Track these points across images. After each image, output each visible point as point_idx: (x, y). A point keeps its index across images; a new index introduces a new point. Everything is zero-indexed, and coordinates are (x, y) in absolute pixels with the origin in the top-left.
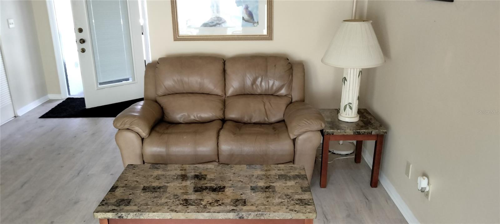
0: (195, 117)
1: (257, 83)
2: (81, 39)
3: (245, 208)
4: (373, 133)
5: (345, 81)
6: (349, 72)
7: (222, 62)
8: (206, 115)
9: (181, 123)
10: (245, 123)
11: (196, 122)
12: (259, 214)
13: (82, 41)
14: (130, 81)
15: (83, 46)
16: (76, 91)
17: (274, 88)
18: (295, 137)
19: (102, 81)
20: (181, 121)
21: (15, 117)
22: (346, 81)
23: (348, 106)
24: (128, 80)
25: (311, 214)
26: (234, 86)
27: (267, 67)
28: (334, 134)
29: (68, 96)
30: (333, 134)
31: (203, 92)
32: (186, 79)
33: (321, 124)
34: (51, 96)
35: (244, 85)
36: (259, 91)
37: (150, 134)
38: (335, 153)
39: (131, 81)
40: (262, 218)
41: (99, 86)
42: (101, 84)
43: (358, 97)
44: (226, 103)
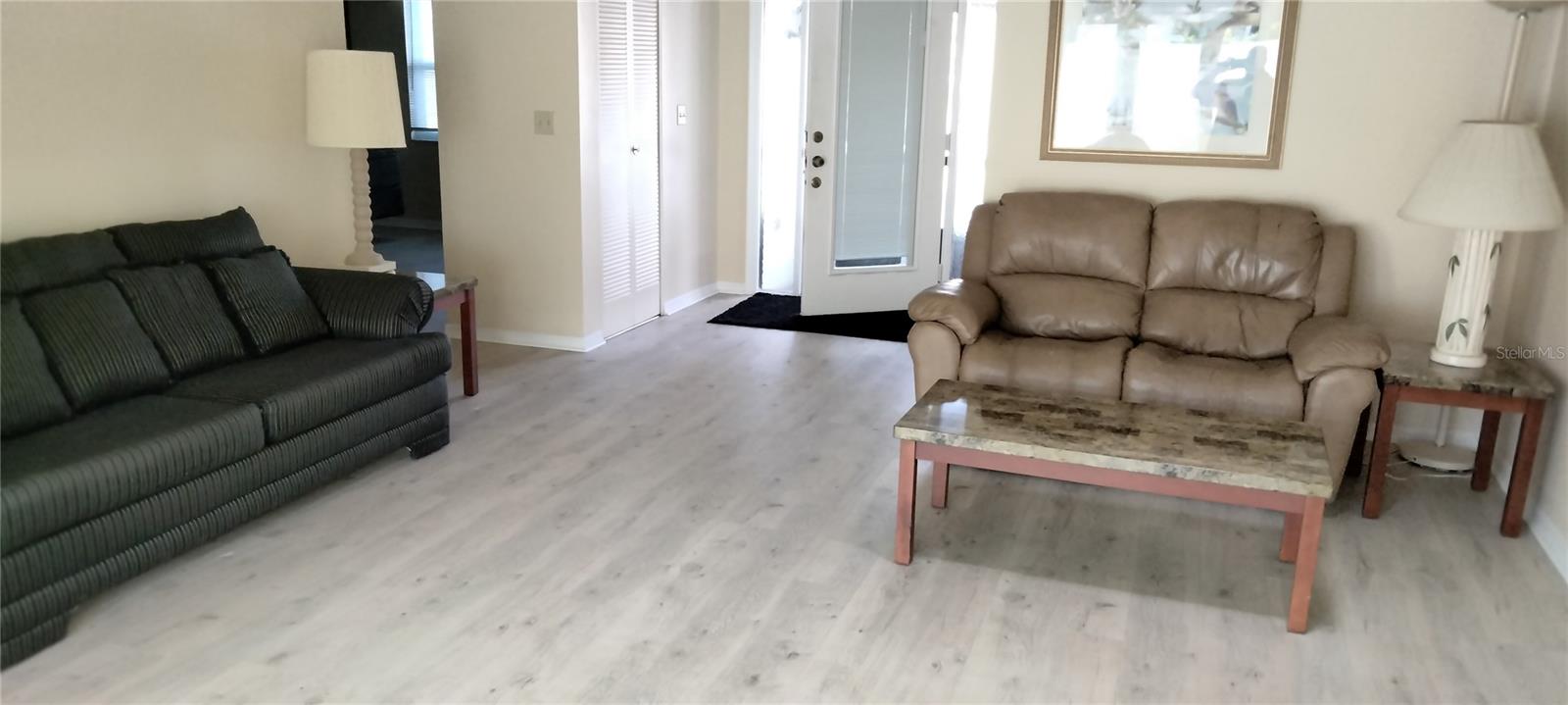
0: (1070, 325)
1: (1228, 263)
2: (817, 157)
3: (1179, 459)
4: (1516, 393)
5: (1456, 266)
6: (1467, 243)
7: (1146, 212)
8: (1094, 323)
9: (1039, 336)
10: (1188, 352)
11: (1070, 336)
12: (1210, 472)
13: (819, 162)
14: (904, 263)
15: (819, 172)
16: (777, 281)
17: (1271, 280)
18: (1309, 377)
19: (841, 258)
20: (1040, 331)
21: (660, 315)
22: (1458, 264)
23: (1457, 327)
24: (897, 260)
25: (1320, 486)
26: (1169, 266)
27: (1257, 228)
28: (1412, 384)
29: (758, 291)
30: (1407, 384)
31: (1096, 275)
32: (1059, 242)
33: (1379, 354)
34: (722, 286)
35: (1195, 265)
36: (1231, 284)
37: (978, 339)
38: (1418, 466)
39: (905, 265)
40: (1215, 480)
41: (836, 268)
42: (840, 263)
43: (1488, 308)
44: (1147, 303)
